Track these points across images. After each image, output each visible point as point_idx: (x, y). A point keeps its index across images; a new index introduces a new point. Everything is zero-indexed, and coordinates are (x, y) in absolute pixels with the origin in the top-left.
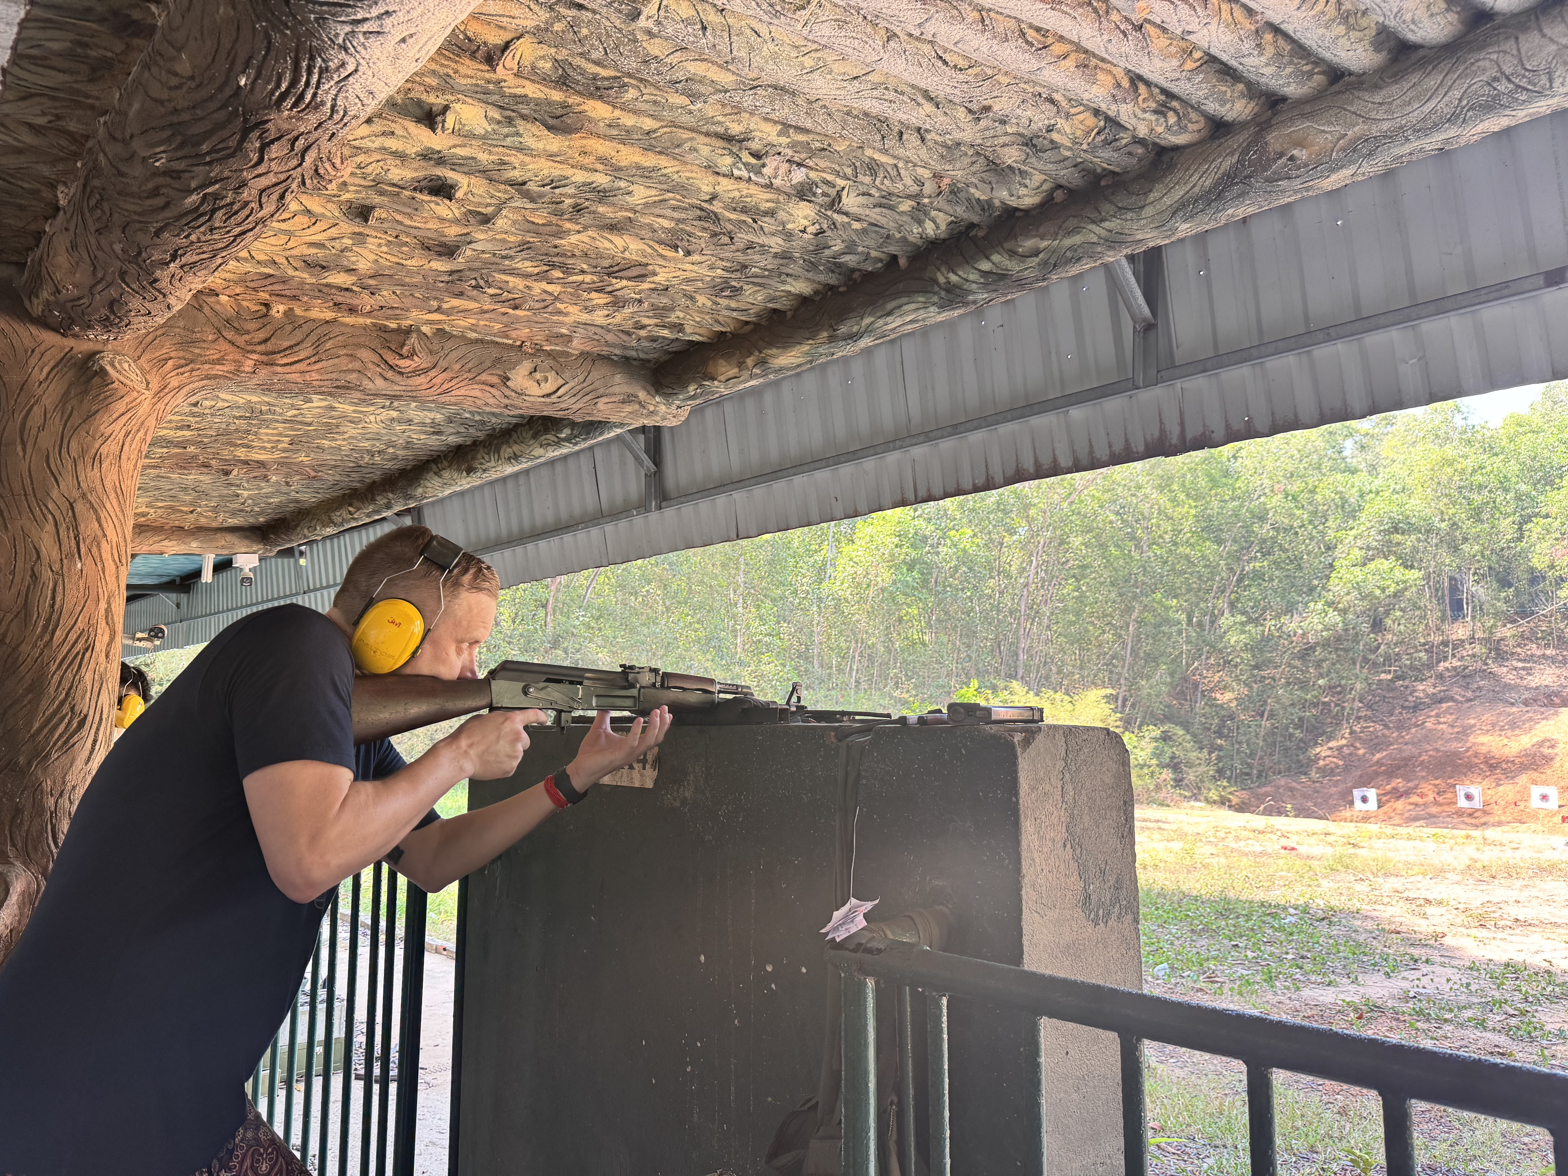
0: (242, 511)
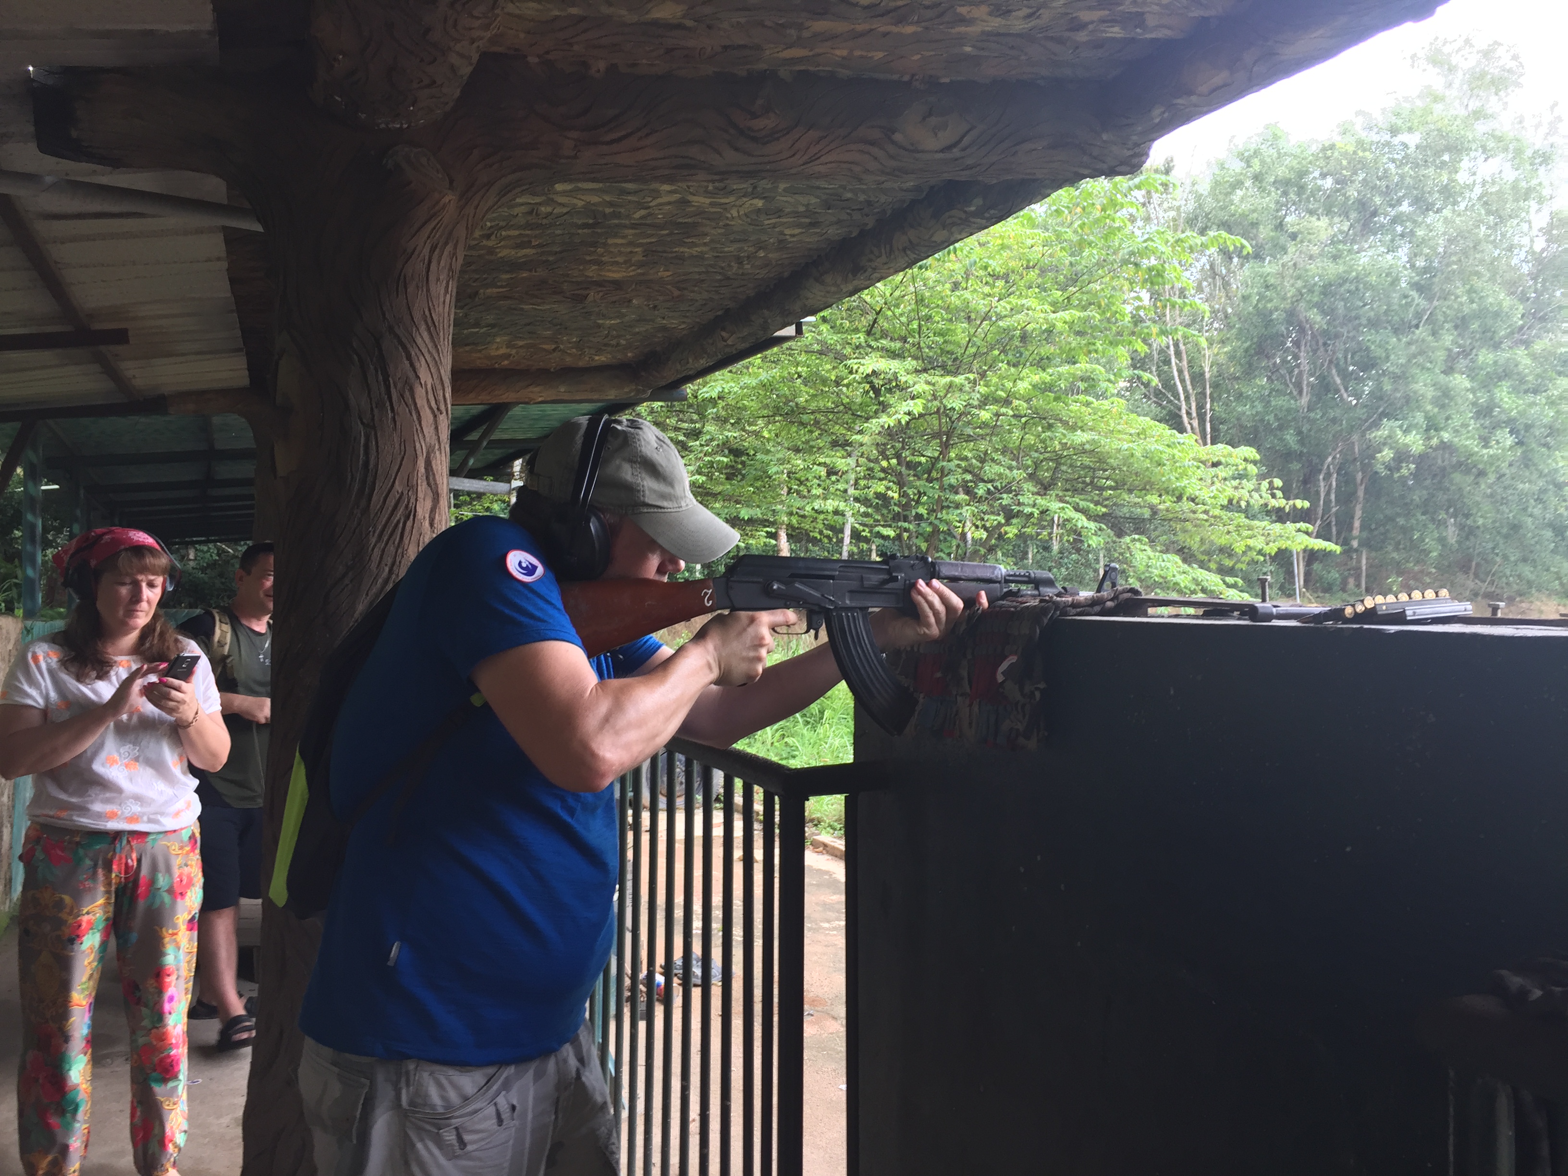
0: (606, 345)
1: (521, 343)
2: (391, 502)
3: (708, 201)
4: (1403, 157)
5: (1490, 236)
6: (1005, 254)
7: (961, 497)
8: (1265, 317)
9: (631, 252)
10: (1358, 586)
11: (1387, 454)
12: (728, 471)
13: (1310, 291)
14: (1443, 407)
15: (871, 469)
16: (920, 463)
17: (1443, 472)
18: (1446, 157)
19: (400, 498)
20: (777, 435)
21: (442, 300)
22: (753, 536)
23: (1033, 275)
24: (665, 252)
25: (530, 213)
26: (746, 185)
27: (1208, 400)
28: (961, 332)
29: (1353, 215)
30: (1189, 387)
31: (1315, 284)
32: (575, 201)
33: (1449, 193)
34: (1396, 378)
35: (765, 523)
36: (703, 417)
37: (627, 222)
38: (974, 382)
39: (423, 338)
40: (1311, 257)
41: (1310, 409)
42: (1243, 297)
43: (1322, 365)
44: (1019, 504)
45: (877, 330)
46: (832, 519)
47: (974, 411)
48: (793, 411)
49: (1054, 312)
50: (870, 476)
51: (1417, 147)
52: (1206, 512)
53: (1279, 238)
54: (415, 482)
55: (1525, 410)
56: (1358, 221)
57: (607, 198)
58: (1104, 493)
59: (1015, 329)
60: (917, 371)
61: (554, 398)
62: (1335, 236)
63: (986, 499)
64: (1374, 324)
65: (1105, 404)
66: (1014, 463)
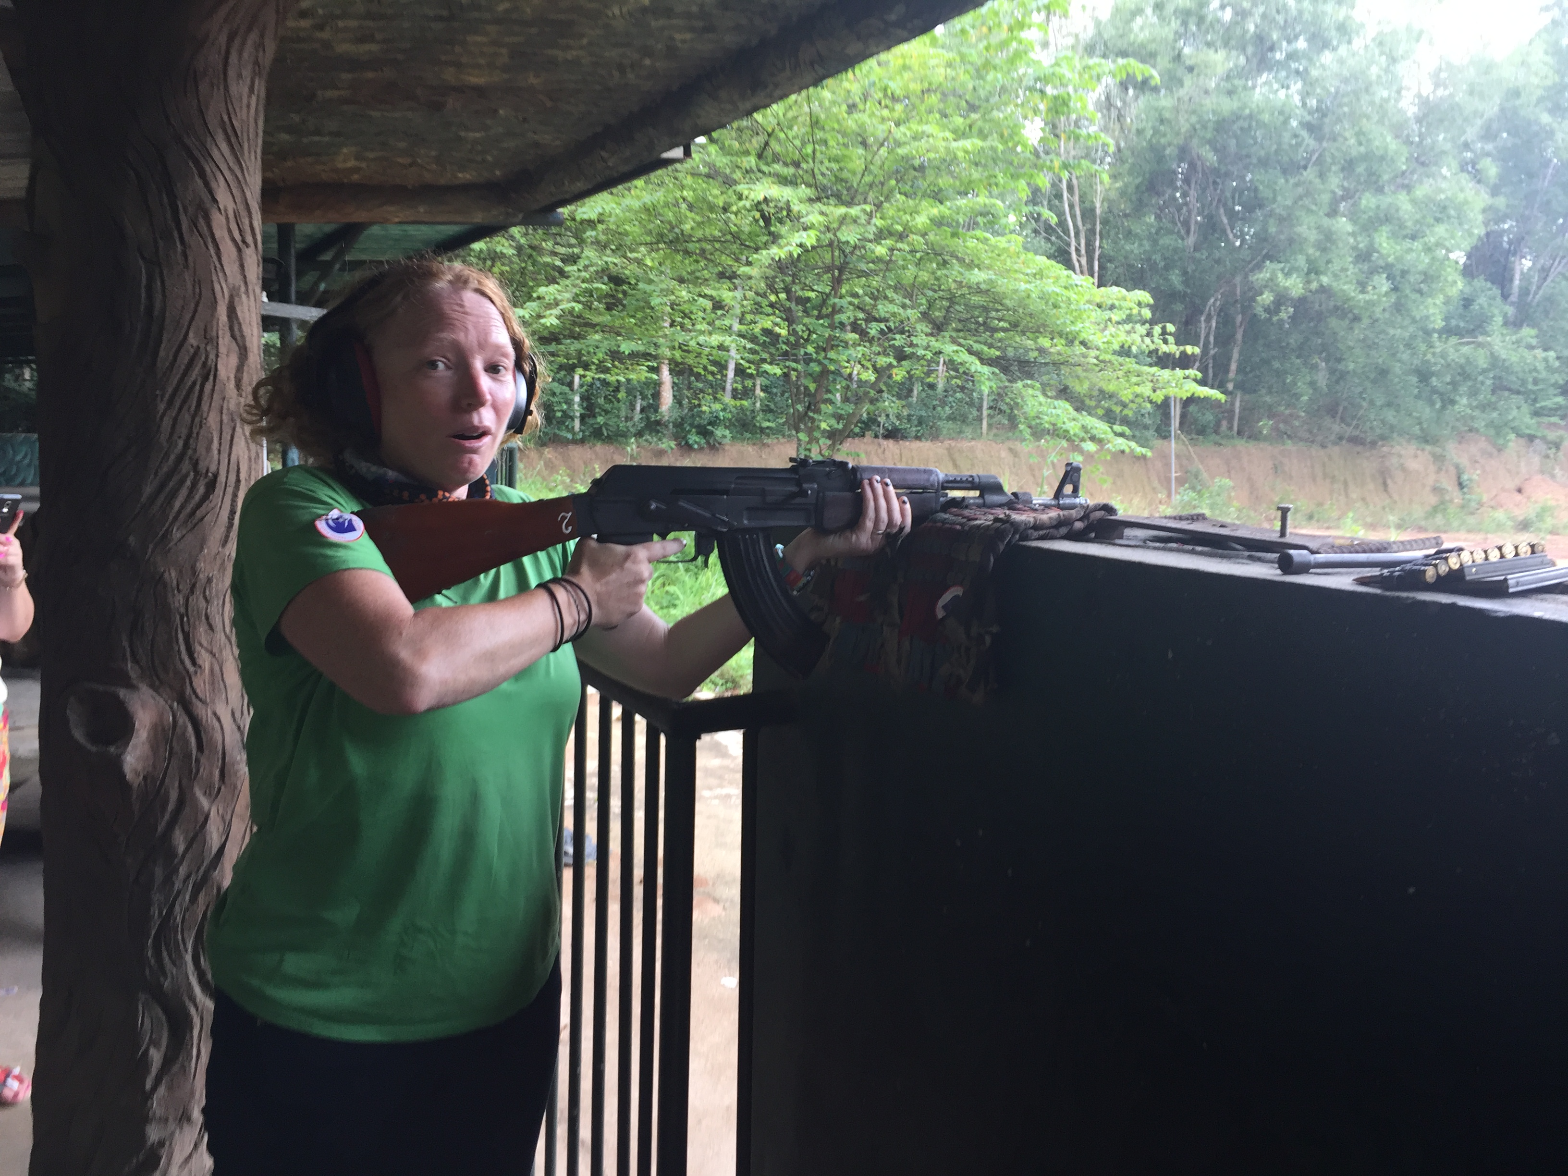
1: (371, 155)
2: (184, 359)
5: (1381, 76)
6: (906, 76)
7: (852, 337)
8: (1156, 150)
9: (495, 53)
10: (1230, 428)
11: (1267, 298)
12: (608, 300)
13: (1204, 127)
14: (1324, 250)
15: (757, 304)
16: (808, 299)
17: (1320, 317)
19: (195, 353)
20: (660, 264)
21: (245, 101)
22: (633, 370)
23: (933, 99)
24: (535, 54)
27: (1098, 237)
28: (857, 157)
29: (1250, 50)
30: (1080, 223)
31: (1209, 120)
33: (1345, 30)
34: (1281, 220)
35: (647, 356)
36: (581, 242)
37: (488, 16)
38: (870, 215)
39: (221, 150)
40: (1207, 92)
41: (1196, 249)
42: (1138, 130)
43: (1211, 204)
44: (911, 345)
45: (768, 153)
46: (718, 354)
47: (869, 245)
48: (677, 238)
49: (955, 140)
50: (758, 309)
52: (1097, 357)
53: (1176, 69)
54: (214, 334)
55: (1402, 256)
56: (1254, 54)
58: (996, 335)
59: (914, 158)
60: (810, 200)
61: (412, 219)
62: (1231, 70)
63: (879, 339)
64: (1264, 163)
65: (1001, 242)
66: (907, 302)
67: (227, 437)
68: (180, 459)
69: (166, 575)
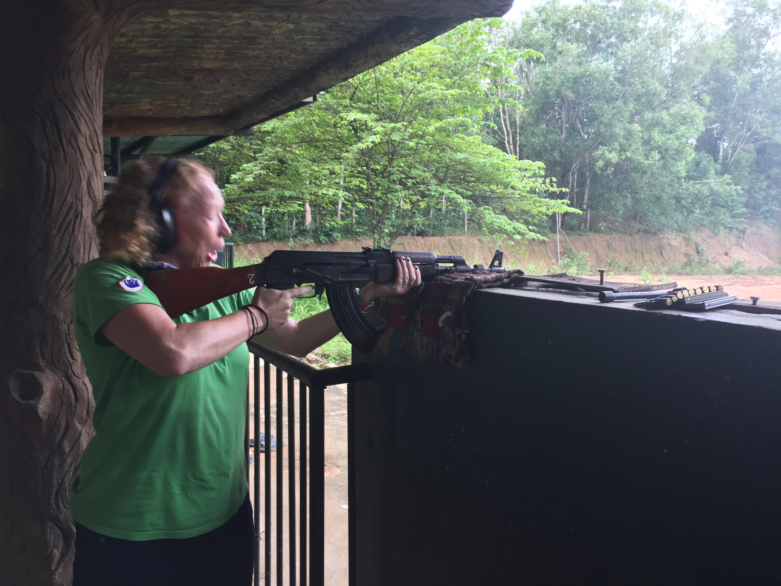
0: (207, 105)
1: (157, 103)
2: (65, 208)
3: (261, 24)
4: (613, 14)
5: (652, 55)
6: (422, 59)
7: (399, 187)
8: (545, 92)
9: (218, 53)
10: (586, 227)
11: (601, 163)
12: (278, 171)
13: (568, 81)
14: (628, 140)
15: (352, 172)
16: (377, 169)
17: (627, 172)
18: (633, 15)
19: (71, 206)
20: (303, 153)
21: (94, 81)
22: (291, 206)
23: (435, 70)
24: (238, 53)
25: (155, 28)
26: (284, 15)
27: (518, 135)
28: (399, 99)
29: (589, 43)
30: (509, 129)
31: (570, 77)
32: (182, 21)
33: (634, 32)
34: (607, 125)
35: (298, 199)
36: (264, 142)
37: (214, 35)
38: (406, 127)
39: (82, 105)
40: (568, 64)
41: (566, 140)
42: (536, 83)
43: (572, 118)
44: (429, 190)
45: (355, 97)
46: (332, 199)
47: (406, 142)
48: (312, 140)
49: (446, 90)
50: (352, 175)
51: (620, 9)
52: (519, 194)
53: (553, 53)
54: (80, 196)
55: (665, 142)
56: (591, 45)
57: (201, 20)
58: (470, 184)
59: (427, 99)
60: (377, 120)
61: (178, 133)
62: (580, 53)
63: (412, 187)
64: (597, 98)
65: (471, 139)
66: (426, 169)
67: (87, 246)
68: (65, 257)
69: (58, 315)
